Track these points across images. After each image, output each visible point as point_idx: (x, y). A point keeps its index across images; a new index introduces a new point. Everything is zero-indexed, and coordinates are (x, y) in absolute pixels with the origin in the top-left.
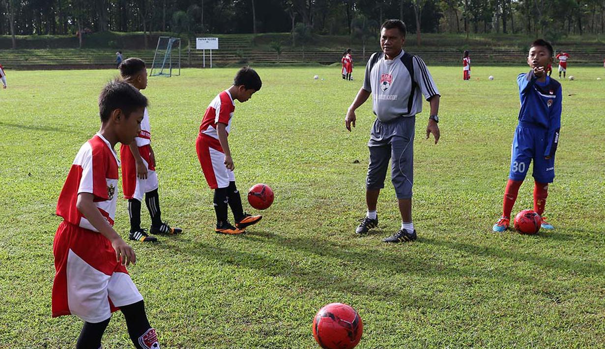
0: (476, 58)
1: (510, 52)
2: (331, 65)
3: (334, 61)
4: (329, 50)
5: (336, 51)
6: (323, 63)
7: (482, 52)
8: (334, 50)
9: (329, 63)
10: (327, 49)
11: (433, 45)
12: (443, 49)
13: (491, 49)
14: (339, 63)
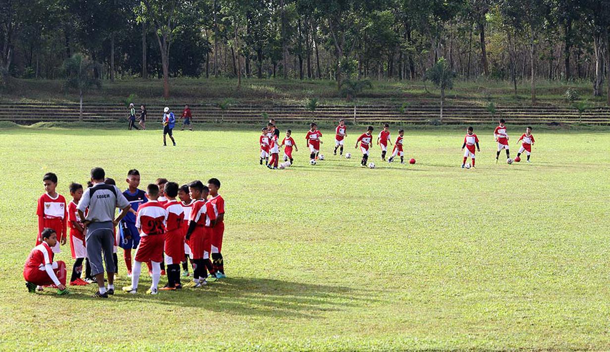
0: (248, 116)
1: (296, 107)
2: (32, 126)
3: (37, 119)
4: (33, 102)
5: (43, 104)
6: (22, 123)
7: (257, 106)
8: (39, 102)
9: (30, 123)
10: (28, 101)
11: (187, 95)
12: (201, 102)
13: (271, 103)
14: (43, 123)
